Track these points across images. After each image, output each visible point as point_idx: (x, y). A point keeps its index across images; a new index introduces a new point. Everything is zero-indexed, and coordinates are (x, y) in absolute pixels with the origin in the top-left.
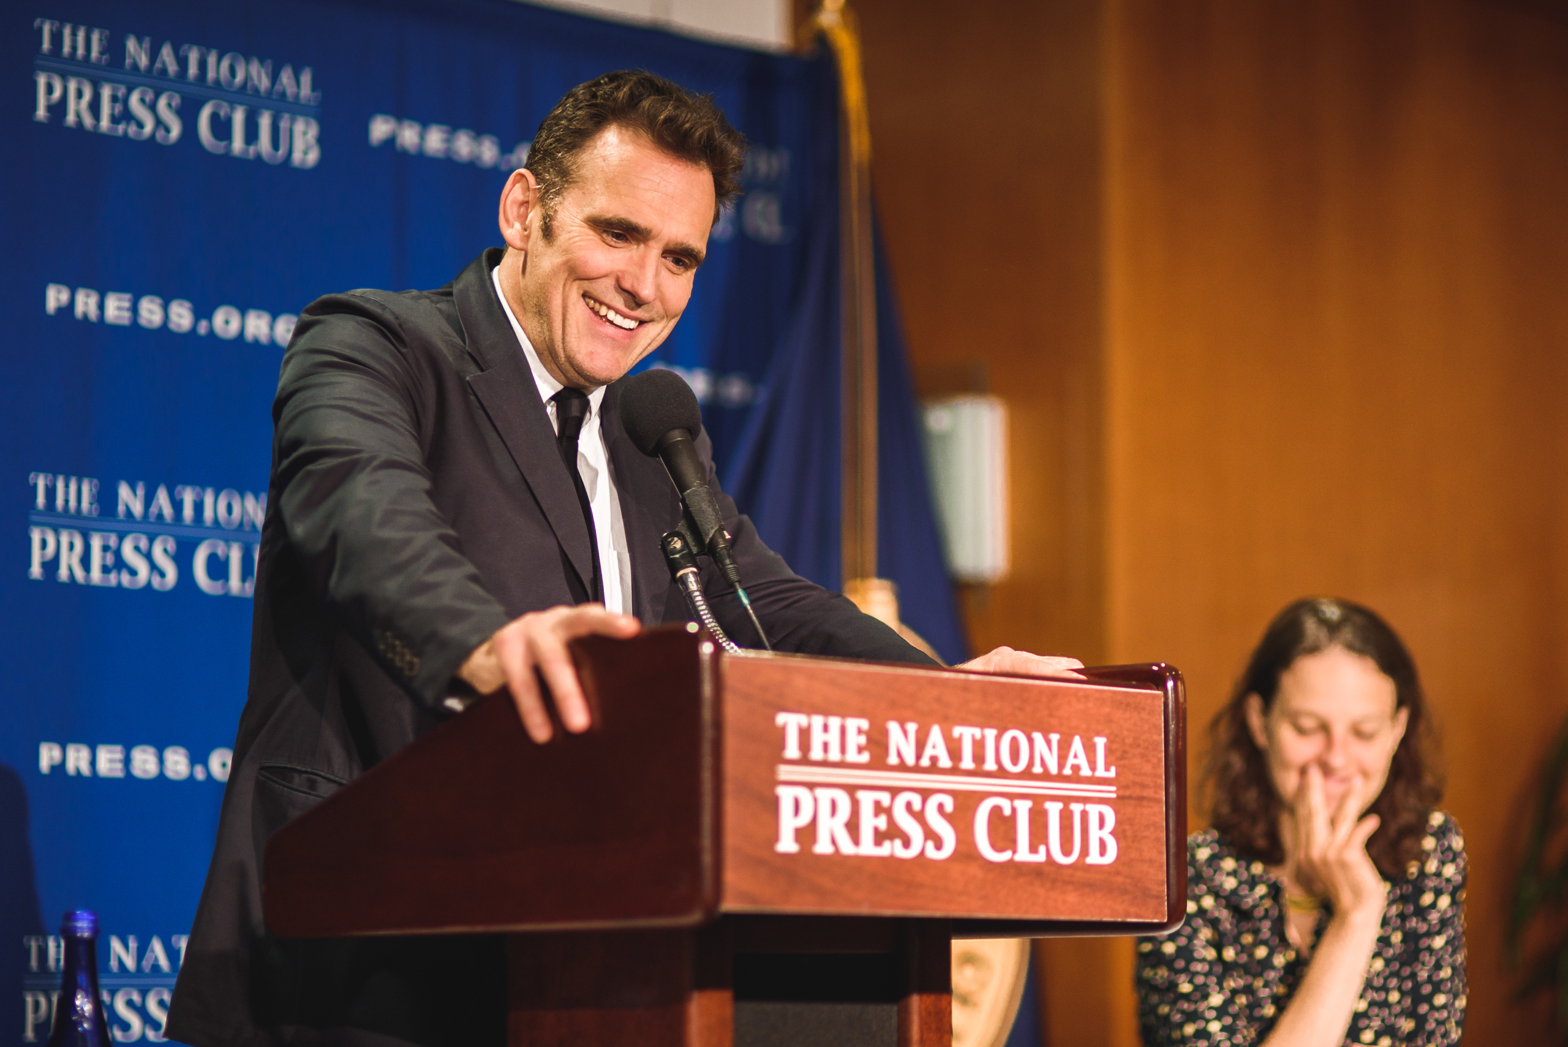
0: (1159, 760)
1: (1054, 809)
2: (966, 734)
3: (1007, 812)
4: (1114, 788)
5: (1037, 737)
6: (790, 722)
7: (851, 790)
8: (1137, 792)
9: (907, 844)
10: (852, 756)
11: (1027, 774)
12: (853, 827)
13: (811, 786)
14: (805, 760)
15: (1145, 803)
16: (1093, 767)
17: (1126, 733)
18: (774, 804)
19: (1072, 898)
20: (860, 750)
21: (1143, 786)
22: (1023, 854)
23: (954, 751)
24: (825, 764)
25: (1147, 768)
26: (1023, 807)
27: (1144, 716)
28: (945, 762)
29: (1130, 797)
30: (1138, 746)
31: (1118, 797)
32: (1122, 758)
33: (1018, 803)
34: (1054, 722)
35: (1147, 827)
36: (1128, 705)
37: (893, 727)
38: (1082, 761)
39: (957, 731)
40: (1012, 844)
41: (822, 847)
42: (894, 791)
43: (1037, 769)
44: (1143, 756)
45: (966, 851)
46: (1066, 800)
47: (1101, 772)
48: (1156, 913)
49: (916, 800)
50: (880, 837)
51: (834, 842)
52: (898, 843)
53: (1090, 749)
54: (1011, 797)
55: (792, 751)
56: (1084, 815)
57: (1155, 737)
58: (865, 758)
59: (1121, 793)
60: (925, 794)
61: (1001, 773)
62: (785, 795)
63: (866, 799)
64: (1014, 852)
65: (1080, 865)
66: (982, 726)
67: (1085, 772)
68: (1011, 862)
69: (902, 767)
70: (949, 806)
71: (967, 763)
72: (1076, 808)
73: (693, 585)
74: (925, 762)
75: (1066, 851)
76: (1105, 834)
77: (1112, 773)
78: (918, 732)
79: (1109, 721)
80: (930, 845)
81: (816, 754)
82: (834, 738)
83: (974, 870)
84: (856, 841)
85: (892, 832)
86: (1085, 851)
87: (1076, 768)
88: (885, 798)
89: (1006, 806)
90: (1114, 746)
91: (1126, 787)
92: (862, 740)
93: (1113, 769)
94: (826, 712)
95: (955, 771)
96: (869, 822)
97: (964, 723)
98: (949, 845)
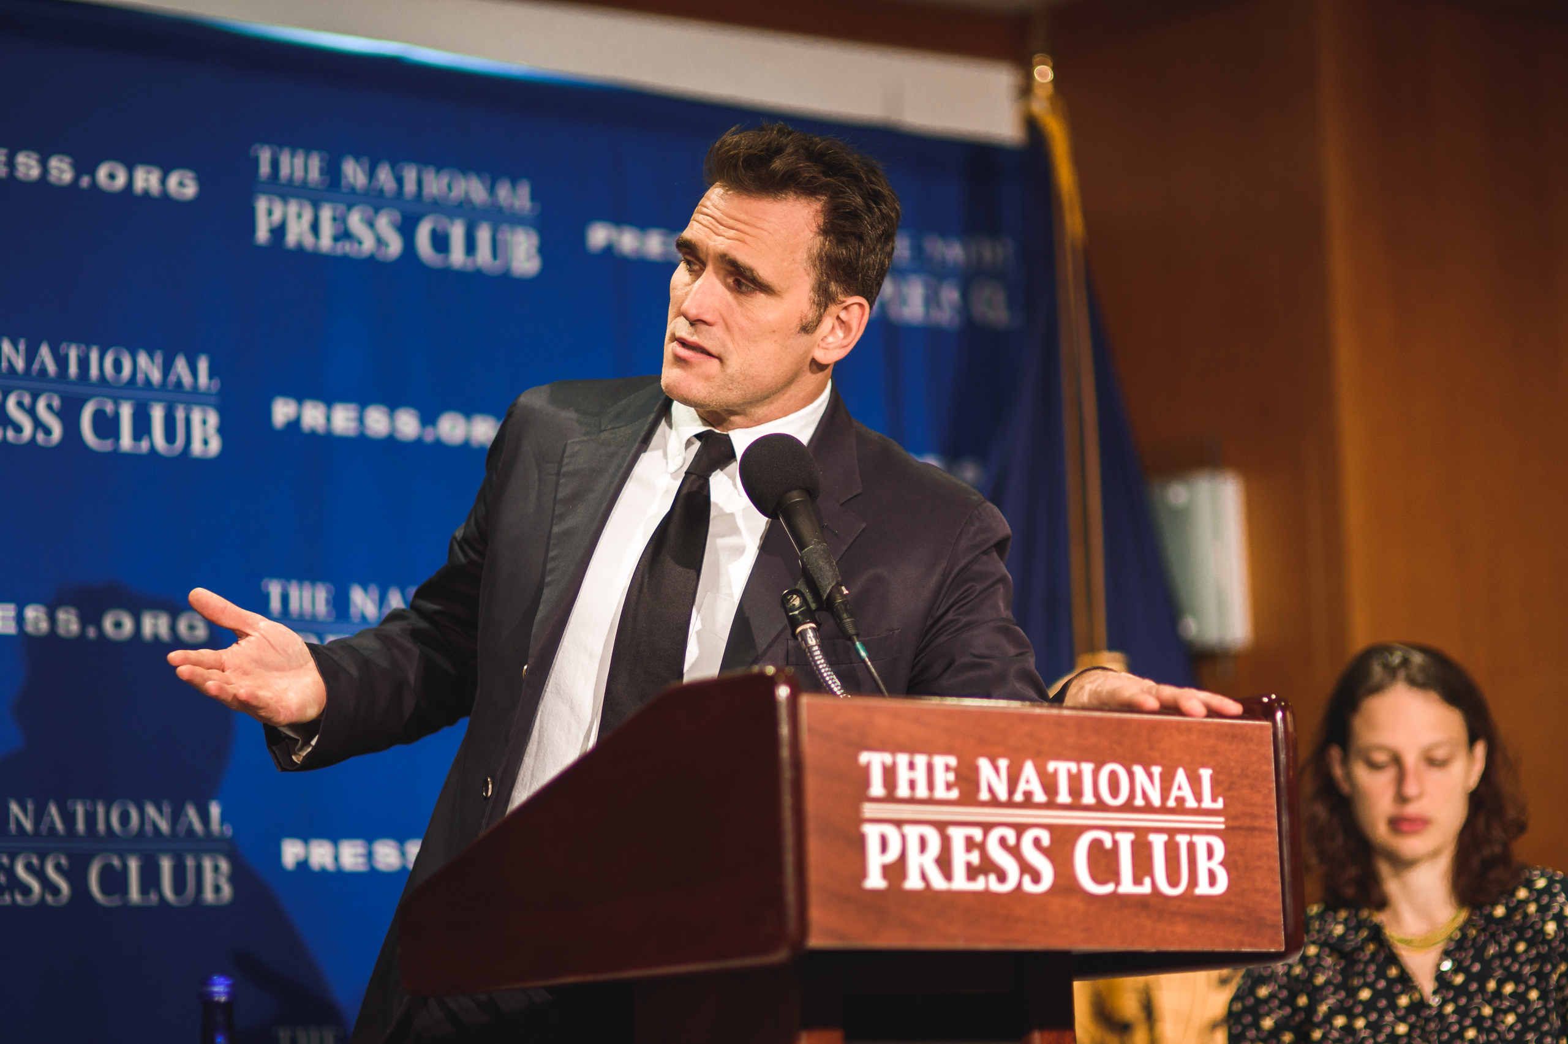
0: (1270, 790)
1: (1158, 842)
2: (1062, 768)
3: (1108, 844)
4: (1222, 819)
5: (1138, 770)
6: (874, 761)
7: (941, 826)
8: (1247, 822)
9: (1002, 877)
10: (940, 793)
11: (1129, 807)
12: (944, 863)
13: (899, 823)
14: (891, 797)
15: (1256, 833)
16: (1199, 798)
17: (1233, 764)
18: (861, 841)
19: (1181, 929)
20: (949, 787)
21: (1254, 816)
22: (1127, 886)
23: (1049, 785)
24: (912, 801)
25: (1257, 798)
26: (1125, 840)
27: (1252, 746)
28: (1040, 797)
29: (1240, 828)
30: (1247, 777)
31: (1227, 828)
32: (1230, 788)
33: (1119, 836)
34: (1155, 755)
35: (1260, 857)
36: (1234, 736)
37: (984, 764)
38: (1187, 793)
39: (1051, 766)
40: (1116, 878)
41: (913, 882)
42: (987, 827)
43: (1139, 802)
44: (1252, 787)
45: (1065, 883)
46: (1171, 832)
47: (1207, 803)
48: (1273, 942)
49: (1011, 836)
50: (972, 873)
51: (924, 877)
52: (992, 878)
53: (1195, 782)
54: (1112, 830)
55: (877, 788)
56: (1191, 847)
57: (1265, 768)
58: (954, 794)
59: (1230, 823)
60: (1020, 829)
61: (1100, 806)
62: (872, 833)
63: (958, 835)
64: (1118, 883)
65: (1189, 896)
66: (1078, 761)
67: (1191, 803)
68: (1114, 895)
69: (994, 802)
70: (1046, 838)
71: (1064, 797)
72: (1183, 840)
73: (812, 640)
74: (1018, 797)
75: (1173, 882)
76: (1215, 865)
77: (1220, 804)
78: (1009, 768)
79: (1214, 752)
80: (1027, 879)
81: (903, 791)
82: (921, 775)
83: (1075, 902)
84: (948, 875)
85: (987, 866)
86: (1193, 881)
87: (1180, 800)
88: (977, 834)
89: (1107, 839)
90: (1221, 777)
91: (1235, 818)
92: (951, 777)
93: (1221, 800)
94: (912, 751)
95: (1051, 805)
96: (960, 858)
97: (1059, 757)
98: (1047, 879)
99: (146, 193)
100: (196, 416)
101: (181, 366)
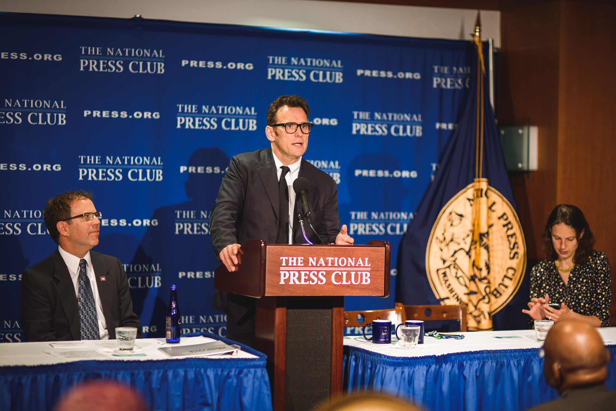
0: (383, 262)
1: (353, 274)
2: (330, 259)
3: (340, 274)
4: (370, 268)
5: (349, 259)
6: (284, 259)
7: (299, 272)
8: (377, 269)
9: (313, 282)
10: (299, 264)
11: (346, 266)
12: (299, 279)
13: (288, 271)
14: (287, 265)
15: (379, 271)
16: (364, 264)
17: (374, 257)
18: (280, 275)
19: (357, 291)
20: (301, 263)
21: (378, 267)
22: (344, 282)
23: (326, 263)
24: (292, 266)
25: (380, 264)
26: (344, 273)
27: (379, 253)
28: (324, 265)
29: (375, 270)
30: (377, 259)
31: (371, 270)
32: (373, 262)
33: (343, 272)
34: (354, 255)
35: (379, 276)
36: (375, 251)
37: (311, 259)
38: (361, 263)
39: (327, 259)
40: (342, 281)
41: (291, 282)
42: (310, 271)
43: (349, 265)
44: (378, 261)
45: (329, 282)
46: (356, 272)
47: (366, 265)
48: (381, 294)
49: (316, 273)
50: (306, 280)
51: (294, 282)
52: (311, 282)
53: (364, 261)
54: (341, 271)
55: (284, 264)
56: (362, 275)
57: (382, 257)
58: (303, 265)
59: (372, 269)
60: (318, 272)
61: (339, 266)
62: (282, 273)
63: (303, 273)
64: (342, 282)
65: (360, 284)
66: (334, 257)
67: (362, 265)
68: (341, 284)
69: (313, 266)
70: (324, 273)
71: (330, 265)
72: (359, 273)
73: (302, 224)
74: (318, 265)
75: (356, 281)
76: (367, 278)
77: (370, 265)
78: (317, 259)
79: (369, 254)
80: (319, 282)
81: (290, 264)
82: (295, 261)
83: (331, 286)
84: (300, 281)
85: (310, 279)
86: (361, 281)
87: (360, 265)
88: (308, 273)
89: (340, 273)
90: (370, 260)
91: (374, 268)
92: (302, 261)
93: (370, 264)
94: (293, 256)
95: (326, 266)
96: (303, 277)
97: (329, 257)
98: (324, 281)
99: (240, 69)
100: (251, 121)
101: (247, 109)
